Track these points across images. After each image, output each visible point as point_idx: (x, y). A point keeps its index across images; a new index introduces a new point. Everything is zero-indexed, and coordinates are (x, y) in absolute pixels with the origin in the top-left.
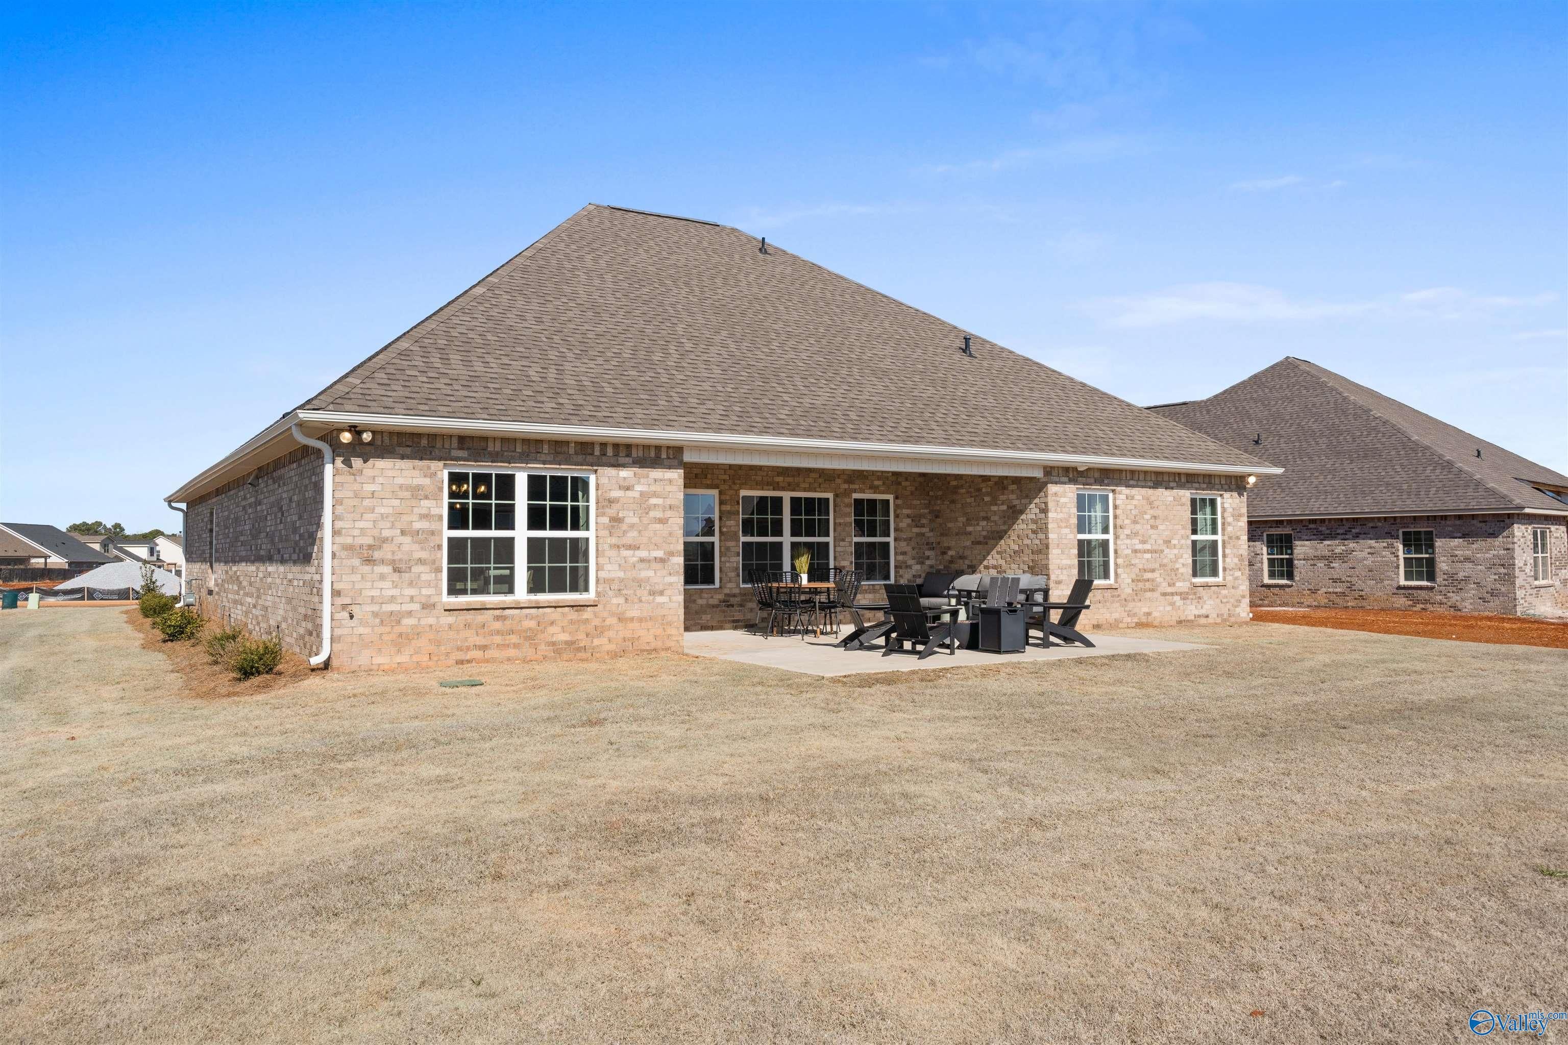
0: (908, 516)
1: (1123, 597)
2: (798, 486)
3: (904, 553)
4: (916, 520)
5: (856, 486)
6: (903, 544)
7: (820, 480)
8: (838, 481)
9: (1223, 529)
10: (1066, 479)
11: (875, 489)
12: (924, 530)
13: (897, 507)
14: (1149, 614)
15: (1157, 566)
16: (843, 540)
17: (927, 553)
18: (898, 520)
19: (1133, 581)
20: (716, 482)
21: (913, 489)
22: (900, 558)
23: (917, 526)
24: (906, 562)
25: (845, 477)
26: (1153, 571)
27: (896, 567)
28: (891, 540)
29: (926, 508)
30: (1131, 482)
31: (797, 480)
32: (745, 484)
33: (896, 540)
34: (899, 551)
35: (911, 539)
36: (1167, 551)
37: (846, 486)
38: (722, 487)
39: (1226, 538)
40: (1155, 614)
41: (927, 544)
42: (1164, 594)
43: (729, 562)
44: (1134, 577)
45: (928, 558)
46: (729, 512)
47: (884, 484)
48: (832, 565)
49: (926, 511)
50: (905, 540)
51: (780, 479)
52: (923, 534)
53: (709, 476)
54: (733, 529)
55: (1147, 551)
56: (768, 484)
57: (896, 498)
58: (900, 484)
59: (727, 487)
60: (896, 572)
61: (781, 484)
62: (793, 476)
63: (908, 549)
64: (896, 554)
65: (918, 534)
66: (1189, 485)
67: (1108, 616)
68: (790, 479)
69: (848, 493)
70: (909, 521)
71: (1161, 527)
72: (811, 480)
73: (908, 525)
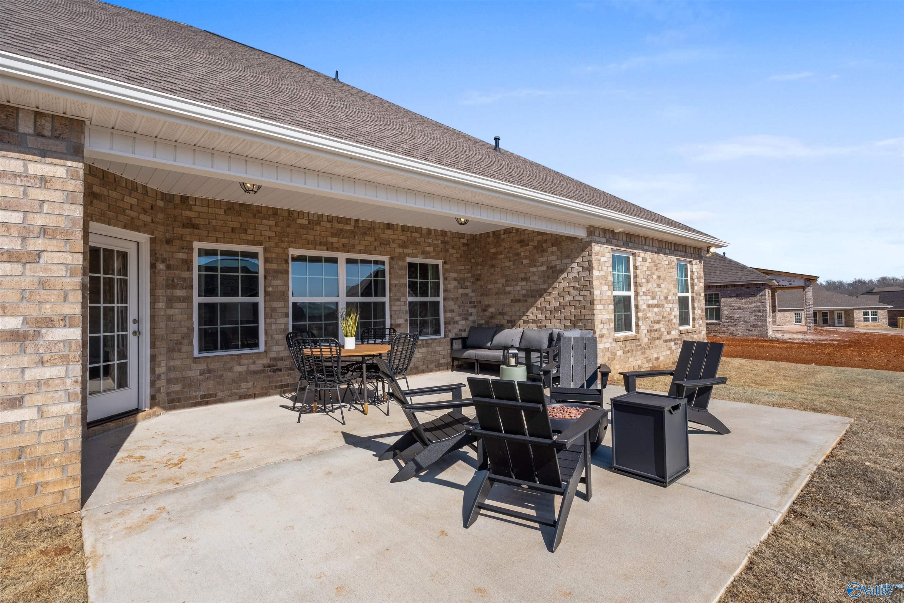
0: (455, 279)
1: (643, 346)
2: (354, 248)
3: (452, 311)
4: (461, 282)
5: (410, 251)
6: (451, 303)
7: (376, 244)
8: (393, 245)
9: (693, 288)
10: (604, 240)
11: (427, 255)
12: (468, 291)
13: (445, 270)
14: (657, 359)
15: (660, 318)
16: (399, 300)
17: (471, 310)
18: (446, 282)
19: (648, 332)
20: (258, 238)
21: (459, 256)
22: (449, 315)
23: (462, 288)
24: (453, 319)
25: (400, 242)
26: (659, 322)
27: (445, 323)
28: (441, 299)
29: (469, 272)
30: (645, 247)
31: (352, 241)
32: (295, 242)
33: (445, 299)
34: (447, 309)
35: (457, 299)
36: (666, 305)
37: (401, 250)
38: (267, 244)
39: (694, 295)
40: (661, 358)
41: (470, 303)
42: (666, 341)
43: (276, 323)
44: (648, 328)
45: (471, 314)
46: (275, 271)
47: (434, 250)
48: (388, 325)
49: (470, 275)
50: (453, 299)
51: (334, 240)
52: (467, 295)
53: (249, 231)
54: (280, 288)
55: (656, 306)
56: (321, 244)
57: (445, 263)
58: (447, 251)
59: (273, 245)
60: (445, 327)
61: (335, 245)
62: (348, 238)
63: (455, 307)
64: (445, 311)
65: (462, 295)
66: (675, 253)
67: (634, 363)
68: (345, 241)
69: (402, 257)
70: (455, 283)
71: (662, 286)
72: (367, 243)
73: (455, 287)
